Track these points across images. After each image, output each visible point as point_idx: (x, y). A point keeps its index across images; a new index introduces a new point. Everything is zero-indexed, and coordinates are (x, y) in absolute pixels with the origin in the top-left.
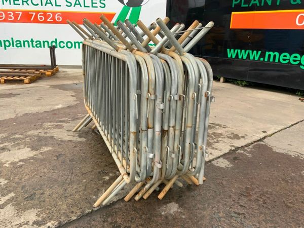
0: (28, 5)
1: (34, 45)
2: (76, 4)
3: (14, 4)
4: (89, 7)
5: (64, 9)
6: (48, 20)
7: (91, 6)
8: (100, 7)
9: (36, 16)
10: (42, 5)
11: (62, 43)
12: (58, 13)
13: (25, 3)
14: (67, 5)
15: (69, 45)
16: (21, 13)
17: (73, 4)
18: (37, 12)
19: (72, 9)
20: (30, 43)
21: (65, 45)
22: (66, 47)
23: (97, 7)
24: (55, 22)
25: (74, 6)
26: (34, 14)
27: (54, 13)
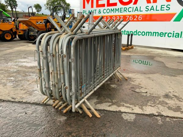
0: (126, 12)
1: (126, 34)
2: (151, 9)
3: (120, 12)
4: (159, 10)
5: (144, 13)
6: (135, 20)
7: (160, 10)
8: (166, 10)
9: (129, 18)
10: (133, 11)
11: (139, 33)
12: (140, 15)
13: (125, 11)
14: (146, 11)
15: (143, 34)
16: (122, 17)
17: (149, 10)
18: (130, 16)
19: (149, 13)
20: (124, 32)
21: (141, 33)
22: (141, 35)
23: (164, 10)
24: (138, 21)
25: (150, 11)
26: (128, 16)
27: (138, 16)
